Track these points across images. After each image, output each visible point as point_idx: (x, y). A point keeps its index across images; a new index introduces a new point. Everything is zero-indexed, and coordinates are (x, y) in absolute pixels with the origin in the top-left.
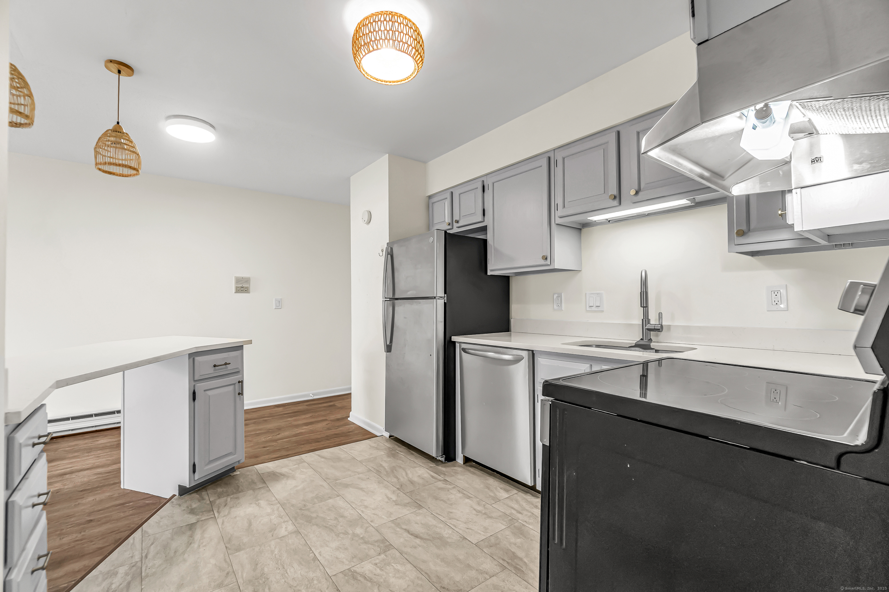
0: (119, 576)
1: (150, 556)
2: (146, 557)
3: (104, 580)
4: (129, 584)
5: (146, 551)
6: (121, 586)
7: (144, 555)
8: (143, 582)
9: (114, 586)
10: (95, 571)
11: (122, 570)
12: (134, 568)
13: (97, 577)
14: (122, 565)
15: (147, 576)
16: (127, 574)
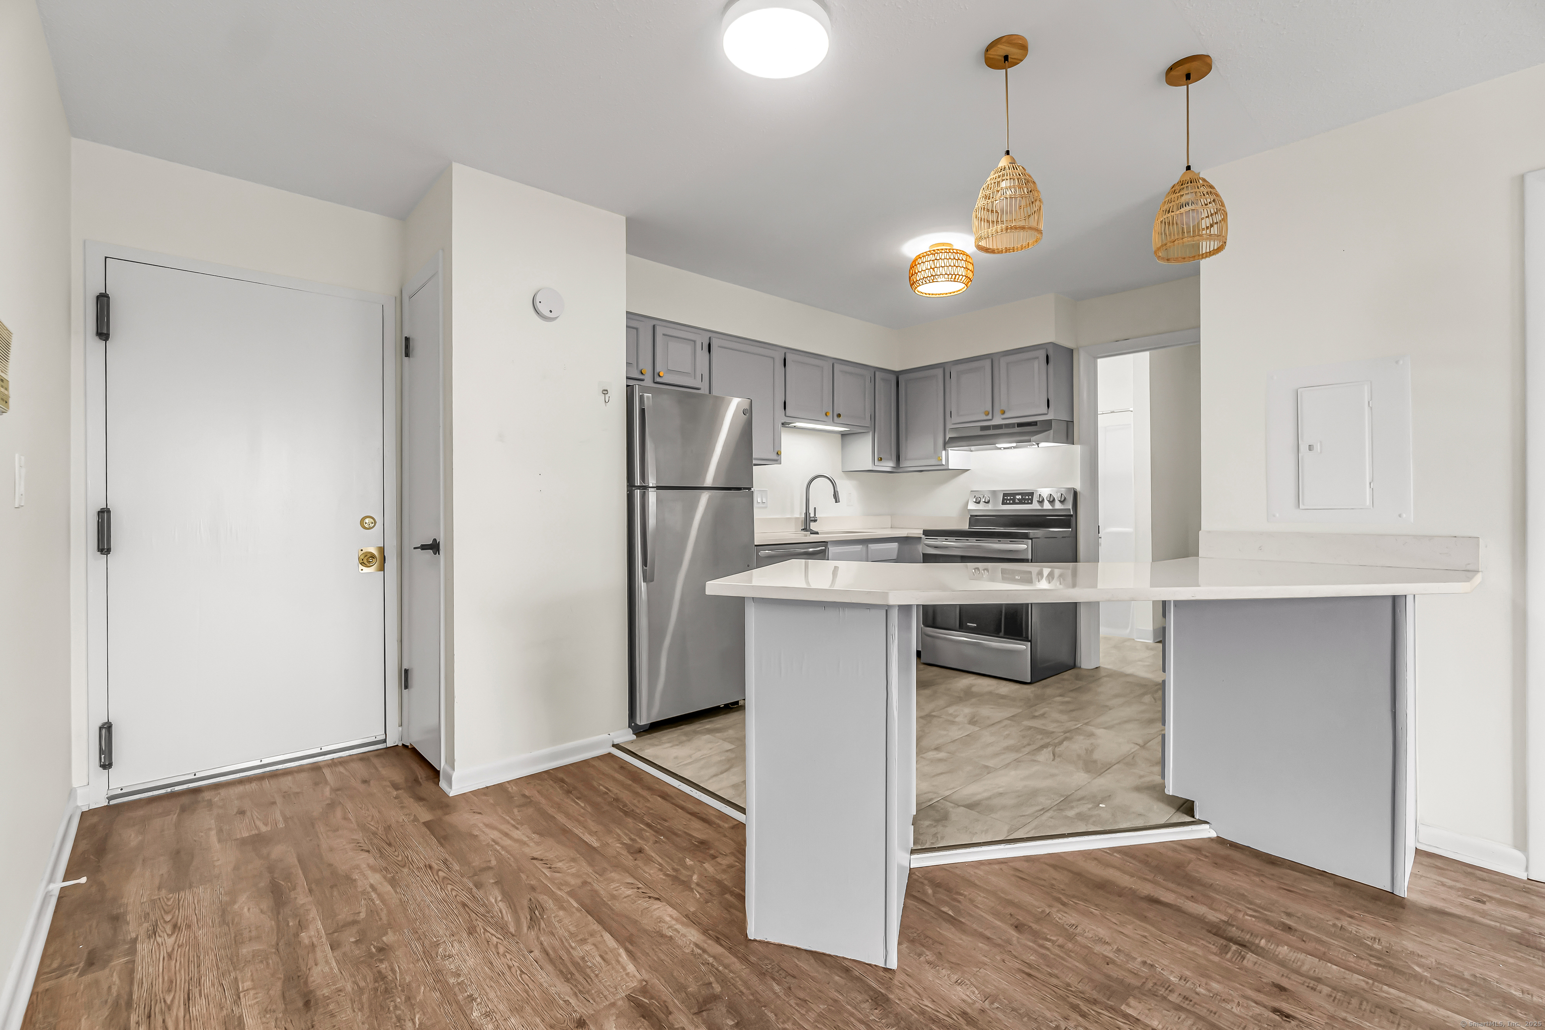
0: (1076, 811)
1: (1041, 807)
2: (1043, 809)
3: (1091, 816)
4: (1079, 800)
5: (1036, 814)
6: (1086, 802)
7: (1042, 812)
8: (1070, 794)
9: (1090, 806)
10: (1090, 829)
11: (1071, 813)
12: (1062, 807)
13: (1094, 824)
14: (1067, 817)
15: (1062, 796)
16: (1072, 808)
